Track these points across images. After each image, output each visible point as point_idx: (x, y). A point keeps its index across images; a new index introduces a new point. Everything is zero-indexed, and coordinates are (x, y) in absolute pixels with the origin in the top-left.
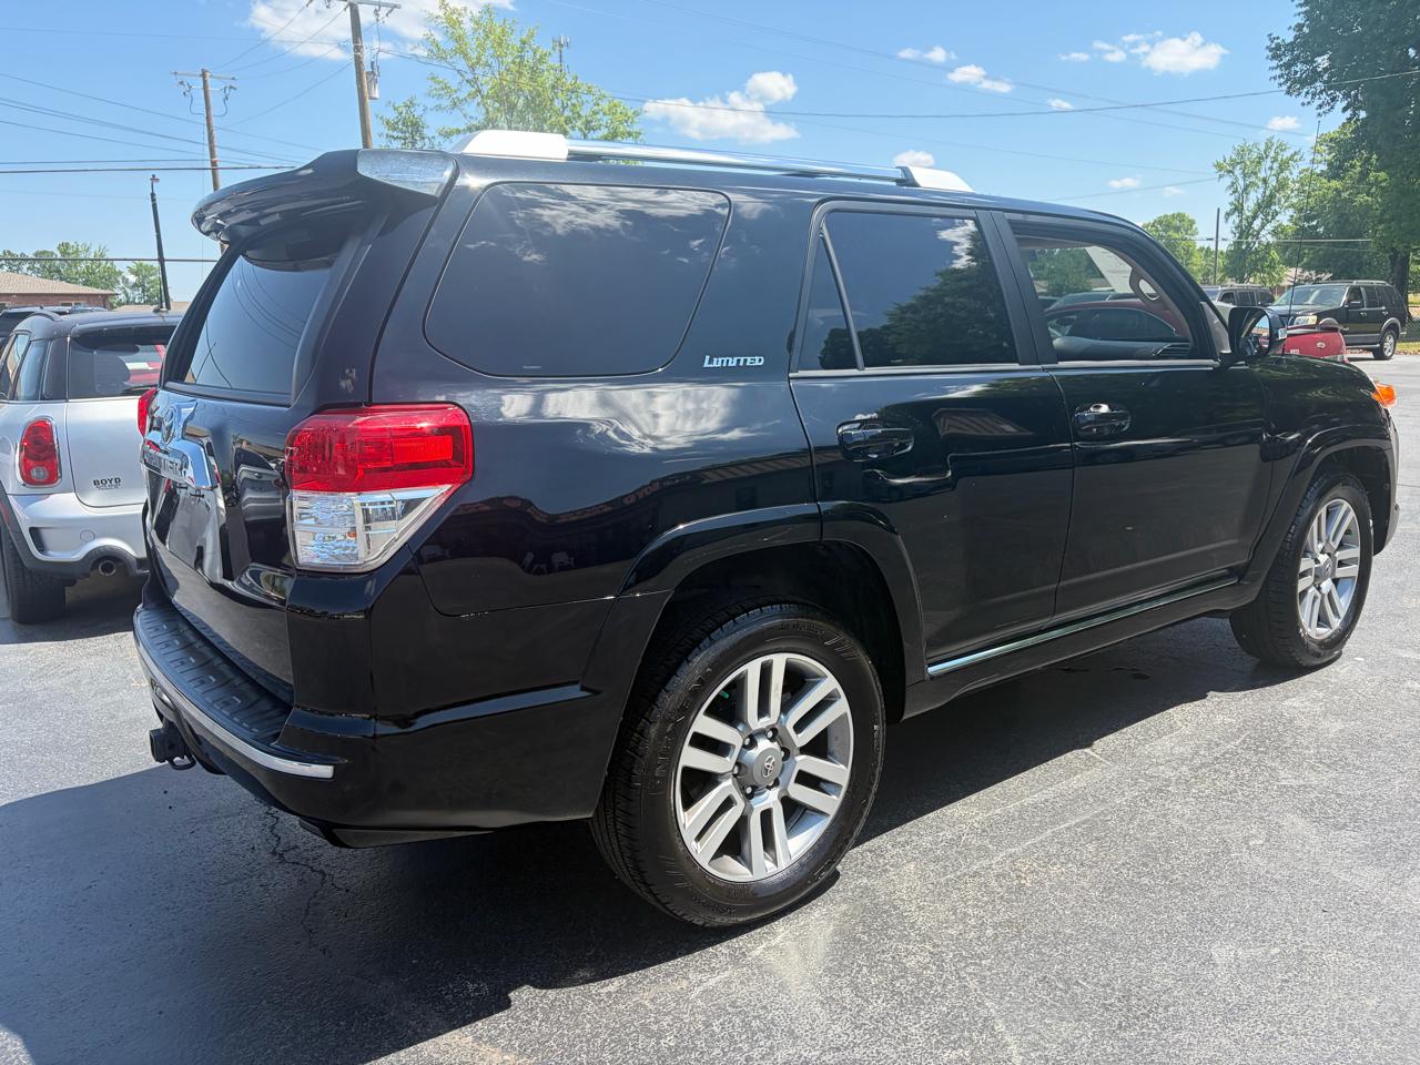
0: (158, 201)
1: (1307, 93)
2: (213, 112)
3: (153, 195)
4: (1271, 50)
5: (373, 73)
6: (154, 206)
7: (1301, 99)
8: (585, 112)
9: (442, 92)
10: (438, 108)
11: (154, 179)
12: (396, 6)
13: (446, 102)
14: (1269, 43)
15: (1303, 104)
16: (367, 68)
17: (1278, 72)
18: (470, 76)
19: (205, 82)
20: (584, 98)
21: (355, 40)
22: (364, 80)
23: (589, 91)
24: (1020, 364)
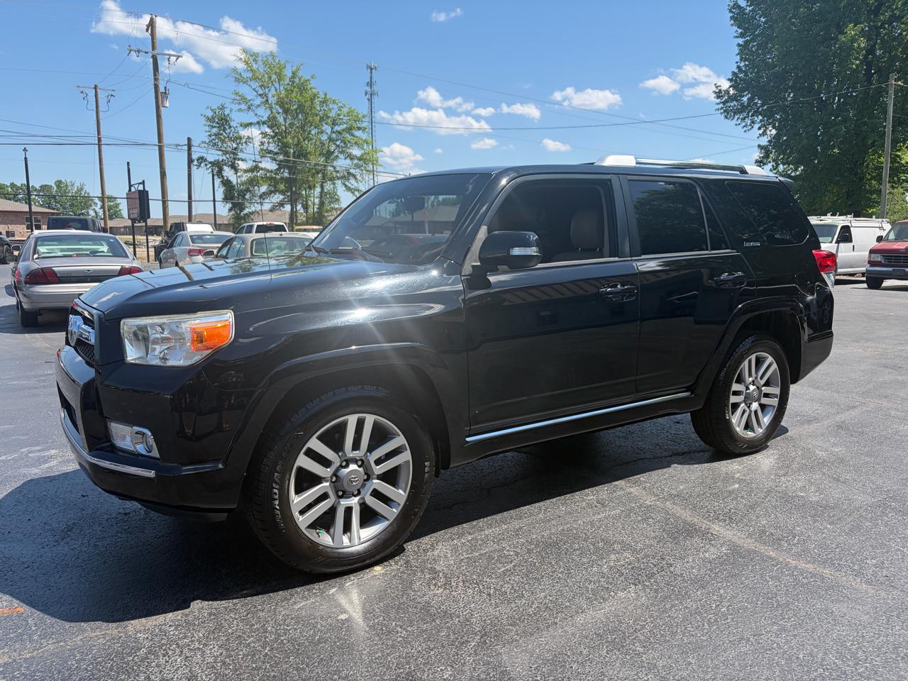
1: (738, 118)
2: (100, 109)
3: (26, 158)
4: (716, 93)
5: (165, 93)
6: (26, 165)
7: (735, 122)
8: (332, 114)
9: (241, 101)
10: (240, 110)
11: (25, 150)
12: (179, 56)
13: (244, 107)
14: (715, 89)
15: (736, 125)
16: (162, 89)
17: (721, 105)
18: (261, 92)
19: (96, 92)
20: (331, 106)
21: (155, 75)
22: (160, 97)
23: (334, 102)
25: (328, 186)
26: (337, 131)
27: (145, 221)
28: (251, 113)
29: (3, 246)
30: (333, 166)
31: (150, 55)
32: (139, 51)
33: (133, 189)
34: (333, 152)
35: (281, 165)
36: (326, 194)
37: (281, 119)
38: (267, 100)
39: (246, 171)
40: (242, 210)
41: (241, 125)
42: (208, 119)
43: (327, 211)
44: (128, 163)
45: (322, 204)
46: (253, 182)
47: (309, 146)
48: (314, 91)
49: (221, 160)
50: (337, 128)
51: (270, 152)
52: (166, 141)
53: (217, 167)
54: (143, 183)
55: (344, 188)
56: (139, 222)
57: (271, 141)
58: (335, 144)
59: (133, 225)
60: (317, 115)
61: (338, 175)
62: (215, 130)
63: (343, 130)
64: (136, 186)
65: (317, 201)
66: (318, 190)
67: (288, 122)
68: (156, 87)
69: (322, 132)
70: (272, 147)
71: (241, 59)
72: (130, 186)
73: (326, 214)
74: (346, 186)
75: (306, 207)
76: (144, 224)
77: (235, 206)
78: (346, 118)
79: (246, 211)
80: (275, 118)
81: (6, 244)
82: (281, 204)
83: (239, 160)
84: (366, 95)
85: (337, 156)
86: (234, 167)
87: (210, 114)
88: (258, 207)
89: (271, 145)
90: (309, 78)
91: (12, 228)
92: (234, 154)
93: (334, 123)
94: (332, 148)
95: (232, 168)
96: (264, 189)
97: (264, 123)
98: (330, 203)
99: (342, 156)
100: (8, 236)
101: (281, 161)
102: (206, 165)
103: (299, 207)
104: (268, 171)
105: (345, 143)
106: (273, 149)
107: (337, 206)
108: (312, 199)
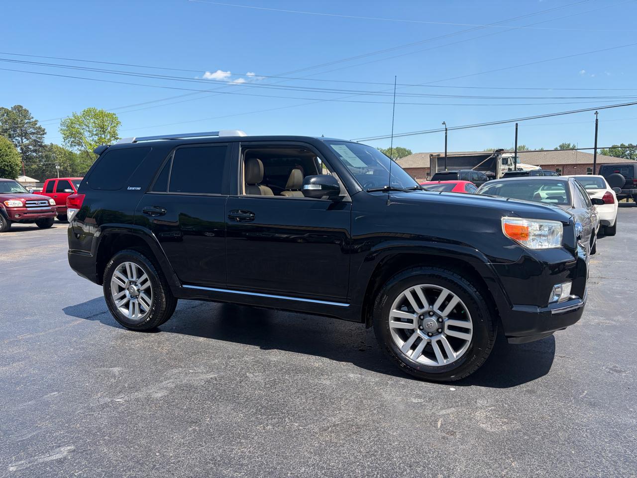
3: (597, 120)
24: (222, 194)
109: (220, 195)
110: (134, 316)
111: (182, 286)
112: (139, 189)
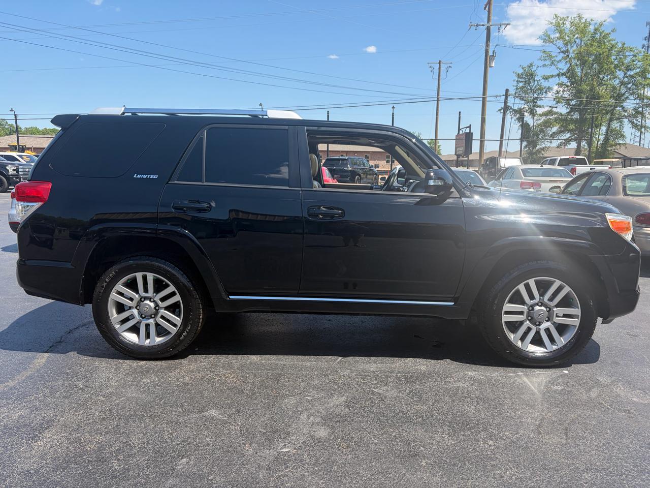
0: (394, 117)
2: (441, 78)
3: (393, 114)
5: (493, 55)
6: (393, 118)
9: (547, 58)
10: (544, 66)
11: (393, 107)
12: (508, 24)
13: (548, 62)
16: (490, 53)
18: (564, 49)
19: (440, 65)
20: (627, 54)
21: (487, 42)
22: (488, 59)
23: (631, 50)
24: (289, 187)
25: (615, 125)
26: (630, 75)
27: (468, 156)
28: (553, 67)
29: (373, 175)
30: (621, 106)
31: (485, 27)
32: (477, 25)
33: (461, 132)
34: (624, 94)
35: (573, 109)
36: (612, 131)
37: (578, 71)
38: (568, 56)
39: (541, 115)
40: (535, 147)
41: (543, 78)
42: (519, 76)
43: (611, 146)
44: (460, 112)
45: (607, 139)
46: (547, 124)
47: (601, 90)
48: (613, 42)
49: (522, 107)
50: (631, 73)
51: (564, 99)
52: (488, 93)
53: (520, 113)
54: (470, 127)
55: (630, 125)
56: (463, 157)
57: (566, 89)
58: (625, 87)
59: (457, 159)
60: (612, 63)
61: (626, 114)
62: (521, 85)
63: (636, 74)
64: (464, 130)
65: (602, 138)
66: (604, 129)
67: (584, 72)
68: (487, 51)
69: (615, 78)
70: (566, 95)
71: (552, 23)
72: (459, 129)
73: (610, 149)
74: (632, 123)
75: (590, 143)
76: (467, 159)
77: (529, 143)
78: (640, 63)
79: (538, 147)
80: (573, 70)
81: (375, 174)
82: (568, 141)
83: (537, 107)
84: (643, 48)
85: (627, 97)
86: (532, 113)
87: (520, 71)
88: (547, 144)
89: (565, 93)
90: (610, 31)
91: (378, 162)
92: (534, 102)
93: (628, 68)
94: (623, 90)
95: (531, 114)
96: (555, 129)
97: (563, 74)
98: (615, 138)
99: (632, 97)
100: (375, 168)
101: (573, 105)
102: (510, 112)
103: (584, 143)
104: (561, 115)
105: (636, 85)
106: (566, 96)
107: (621, 142)
108: (597, 136)
109: (288, 188)
110: (148, 341)
111: (229, 298)
112: (155, 177)
